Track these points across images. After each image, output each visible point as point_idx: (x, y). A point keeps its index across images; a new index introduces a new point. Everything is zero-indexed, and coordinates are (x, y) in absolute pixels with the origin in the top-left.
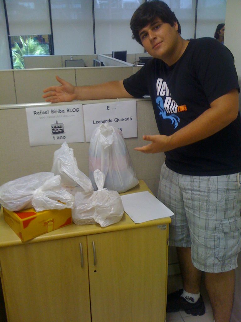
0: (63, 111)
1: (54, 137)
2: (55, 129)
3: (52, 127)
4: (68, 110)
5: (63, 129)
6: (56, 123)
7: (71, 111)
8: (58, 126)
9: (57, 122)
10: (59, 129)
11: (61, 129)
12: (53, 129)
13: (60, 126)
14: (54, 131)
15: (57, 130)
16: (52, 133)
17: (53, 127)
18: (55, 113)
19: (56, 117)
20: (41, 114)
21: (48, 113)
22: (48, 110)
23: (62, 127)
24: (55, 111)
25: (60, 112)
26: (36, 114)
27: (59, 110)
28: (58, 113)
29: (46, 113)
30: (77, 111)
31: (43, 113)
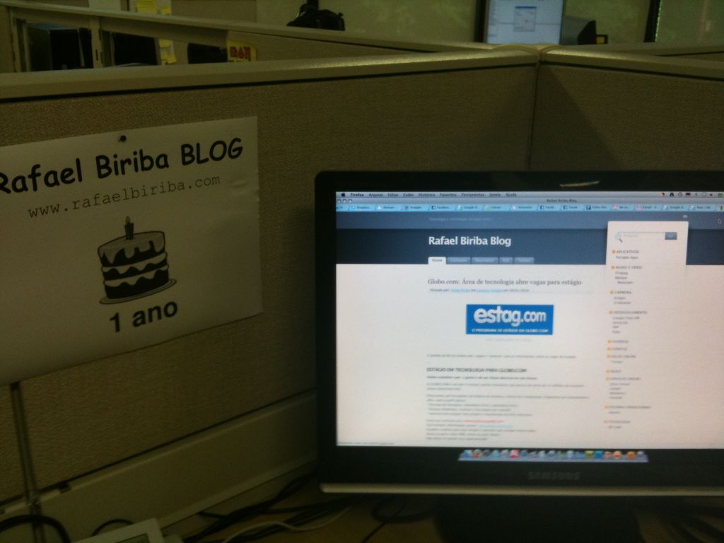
0: (162, 162)
1: (116, 318)
2: (122, 269)
3: (104, 261)
4: (189, 154)
5: (164, 263)
6: (122, 232)
7: (204, 154)
8: (137, 249)
9: (129, 227)
10: (140, 266)
11: (149, 268)
12: (107, 269)
13: (145, 248)
14: (115, 283)
15: (132, 272)
16: (103, 294)
17: (111, 259)
18: (117, 173)
19: (123, 196)
20: (35, 189)
21: (80, 179)
22: (78, 161)
23: (158, 249)
24: (118, 160)
25: (147, 163)
26: (8, 191)
27: (138, 156)
28: (136, 170)
29: (69, 179)
30: (234, 154)
31: (51, 179)
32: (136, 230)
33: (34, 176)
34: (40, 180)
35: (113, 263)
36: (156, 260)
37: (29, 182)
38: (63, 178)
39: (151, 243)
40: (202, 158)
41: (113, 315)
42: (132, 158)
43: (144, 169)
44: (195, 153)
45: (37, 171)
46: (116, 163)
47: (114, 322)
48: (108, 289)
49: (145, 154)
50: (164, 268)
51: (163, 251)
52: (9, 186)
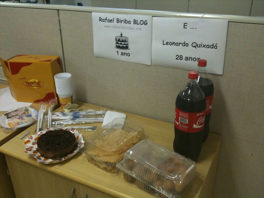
0: (129, 22)
1: (118, 52)
2: (119, 43)
3: (116, 40)
4: (135, 22)
5: (128, 44)
6: (120, 35)
7: (139, 23)
8: (122, 40)
10: (123, 43)
11: (125, 44)
12: (117, 42)
13: (124, 40)
14: (118, 45)
15: (121, 44)
18: (120, 23)
19: (121, 28)
20: (106, 22)
21: (113, 22)
22: (113, 19)
23: (127, 41)
24: (121, 20)
25: (126, 22)
26: (102, 21)
27: (125, 20)
28: (124, 23)
29: (112, 22)
30: (146, 24)
31: (109, 21)
32: (123, 35)
33: (106, 19)
34: (107, 20)
35: (118, 41)
36: (126, 43)
37: (105, 20)
38: (111, 21)
39: (125, 39)
40: (138, 23)
41: (117, 51)
42: (124, 20)
43: (126, 23)
44: (136, 22)
45: (107, 19)
46: (120, 21)
47: (117, 52)
48: (116, 46)
49: (126, 20)
50: (128, 45)
51: (127, 42)
52: (102, 20)
